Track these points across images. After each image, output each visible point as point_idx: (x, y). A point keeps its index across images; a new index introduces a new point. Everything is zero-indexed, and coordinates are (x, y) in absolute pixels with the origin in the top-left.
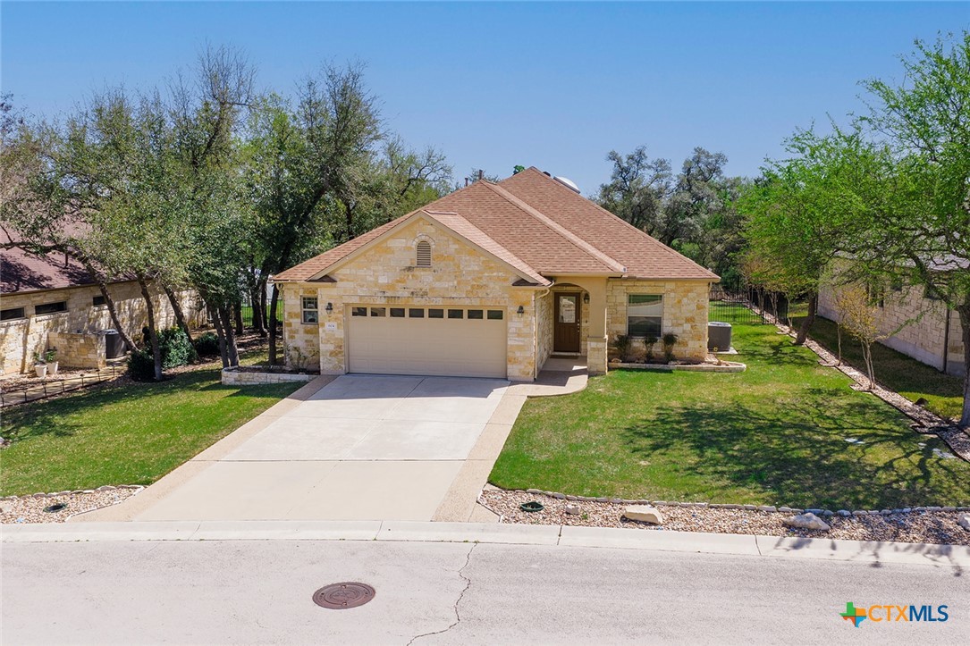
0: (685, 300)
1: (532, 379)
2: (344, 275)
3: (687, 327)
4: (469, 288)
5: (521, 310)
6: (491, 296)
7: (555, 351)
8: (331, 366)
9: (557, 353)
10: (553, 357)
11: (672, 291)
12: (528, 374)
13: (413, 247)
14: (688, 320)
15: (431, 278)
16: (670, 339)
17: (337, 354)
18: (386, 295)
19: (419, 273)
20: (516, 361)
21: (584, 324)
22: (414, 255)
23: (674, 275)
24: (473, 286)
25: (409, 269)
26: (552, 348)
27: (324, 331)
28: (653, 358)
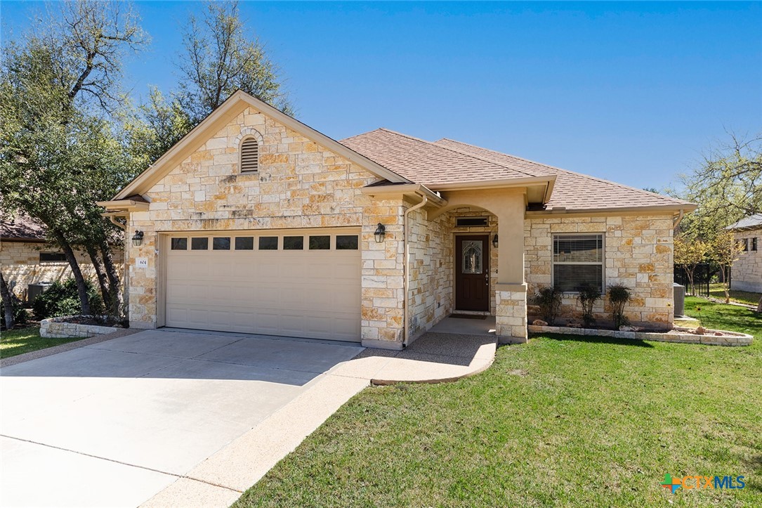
0: (637, 240)
1: (399, 346)
2: (157, 193)
3: (643, 278)
4: (307, 201)
5: (381, 231)
6: (337, 211)
7: (457, 309)
8: (140, 316)
9: (459, 312)
10: (453, 316)
11: (618, 228)
12: (393, 336)
13: (236, 146)
14: (642, 268)
15: (257, 190)
16: (620, 294)
17: (147, 301)
18: (204, 217)
19: (242, 183)
20: (373, 315)
21: (493, 275)
22: (236, 158)
23: (619, 204)
24: (312, 198)
25: (231, 178)
26: (454, 305)
27: (134, 269)
28: (593, 321)
